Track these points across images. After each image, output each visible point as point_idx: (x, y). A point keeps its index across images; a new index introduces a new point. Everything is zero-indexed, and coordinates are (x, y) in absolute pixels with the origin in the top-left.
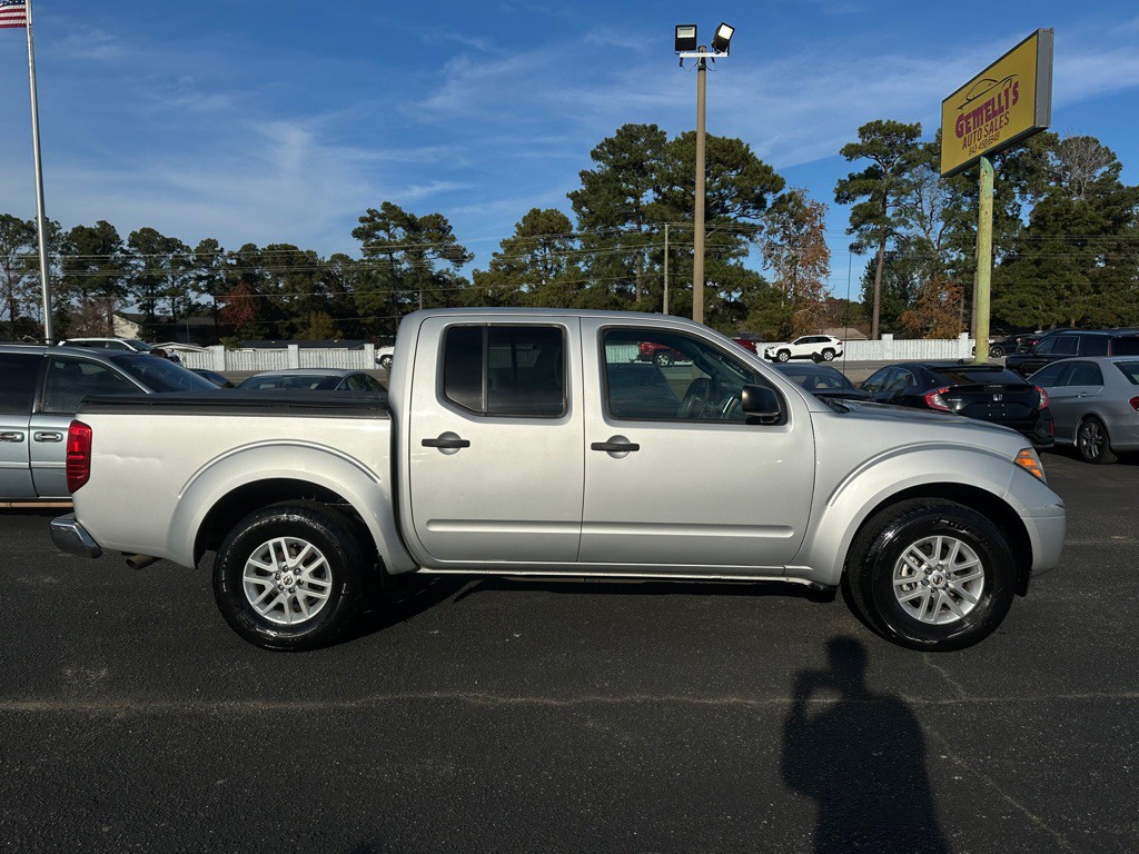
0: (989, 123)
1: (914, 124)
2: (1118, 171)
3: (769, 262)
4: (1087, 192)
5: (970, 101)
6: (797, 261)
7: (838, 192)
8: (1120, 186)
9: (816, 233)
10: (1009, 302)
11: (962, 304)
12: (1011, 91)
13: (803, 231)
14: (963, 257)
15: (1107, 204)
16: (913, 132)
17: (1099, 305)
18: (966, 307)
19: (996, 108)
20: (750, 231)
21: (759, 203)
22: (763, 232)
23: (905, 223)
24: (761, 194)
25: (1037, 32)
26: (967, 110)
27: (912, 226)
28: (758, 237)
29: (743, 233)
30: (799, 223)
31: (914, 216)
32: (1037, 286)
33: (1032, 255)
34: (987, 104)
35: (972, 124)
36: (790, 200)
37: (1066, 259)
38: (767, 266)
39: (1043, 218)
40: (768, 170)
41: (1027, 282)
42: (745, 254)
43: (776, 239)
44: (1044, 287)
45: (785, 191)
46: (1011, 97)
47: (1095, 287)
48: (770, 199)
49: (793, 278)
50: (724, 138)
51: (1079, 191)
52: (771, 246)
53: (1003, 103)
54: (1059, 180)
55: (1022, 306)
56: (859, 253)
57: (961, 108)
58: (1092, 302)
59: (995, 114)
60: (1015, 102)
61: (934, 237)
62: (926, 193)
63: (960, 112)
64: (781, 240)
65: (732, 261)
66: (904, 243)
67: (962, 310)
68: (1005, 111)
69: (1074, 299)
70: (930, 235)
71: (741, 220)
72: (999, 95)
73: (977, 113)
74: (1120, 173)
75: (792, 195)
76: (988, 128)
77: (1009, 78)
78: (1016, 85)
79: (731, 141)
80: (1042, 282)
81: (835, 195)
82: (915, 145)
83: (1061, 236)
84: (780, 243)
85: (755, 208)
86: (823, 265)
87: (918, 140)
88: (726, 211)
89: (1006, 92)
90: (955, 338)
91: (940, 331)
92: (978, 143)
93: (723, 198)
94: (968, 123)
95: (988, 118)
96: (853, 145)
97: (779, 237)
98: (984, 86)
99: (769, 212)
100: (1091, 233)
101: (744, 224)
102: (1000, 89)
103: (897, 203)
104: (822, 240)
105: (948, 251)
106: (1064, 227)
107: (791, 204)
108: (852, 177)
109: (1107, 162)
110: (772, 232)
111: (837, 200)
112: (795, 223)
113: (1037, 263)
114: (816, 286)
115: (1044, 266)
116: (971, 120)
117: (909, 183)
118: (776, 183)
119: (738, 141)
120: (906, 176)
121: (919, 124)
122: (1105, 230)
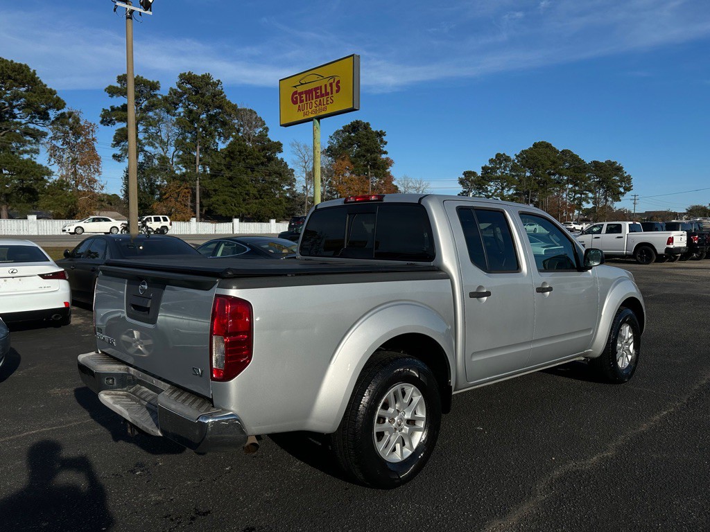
0: (318, 100)
1: (155, 81)
2: (266, 132)
3: (53, 160)
4: (253, 141)
5: (302, 84)
6: (78, 162)
7: (103, 117)
8: (269, 141)
9: (89, 144)
10: (218, 201)
11: (189, 200)
12: (334, 85)
13: (79, 141)
14: (189, 171)
15: (264, 149)
16: (154, 86)
17: (263, 205)
18: (192, 202)
19: (323, 92)
20: (37, 135)
21: (45, 116)
22: (48, 137)
23: (153, 145)
24: (47, 109)
25: (353, 55)
26: (300, 89)
27: (157, 148)
28: (44, 140)
29: (31, 135)
30: (77, 134)
31: (158, 141)
32: (231, 192)
33: (227, 174)
34: (316, 89)
35: (304, 98)
36: (70, 117)
37: (245, 178)
38: (52, 163)
39: (233, 153)
40: (52, 92)
41: (226, 189)
42: (37, 152)
43: (59, 144)
44: (235, 193)
45: (65, 110)
46: (335, 88)
47: (260, 195)
48: (53, 114)
49: (75, 173)
50: (12, 61)
51: (249, 139)
52: (54, 148)
53: (329, 90)
54: (238, 131)
55: (225, 203)
56: (119, 161)
57: (295, 87)
58: (260, 203)
59: (322, 95)
60: (337, 91)
61: (169, 155)
62: (163, 126)
63: (295, 89)
64: (62, 145)
65: (26, 157)
66: (149, 158)
67: (189, 204)
68: (330, 96)
69: (251, 201)
70: (167, 154)
71: (31, 126)
72: (326, 86)
73: (308, 92)
74: (268, 133)
75: (70, 114)
76: (318, 103)
77: (332, 77)
78: (338, 82)
79: (21, 65)
80: (234, 190)
81: (101, 119)
82: (155, 95)
83: (242, 164)
84: (61, 147)
85: (40, 118)
86: (96, 166)
87: (157, 92)
88: (15, 117)
89: (331, 85)
90: (188, 221)
91: (179, 216)
92: (310, 111)
93: (12, 107)
94: (301, 97)
95: (317, 97)
96: (114, 87)
97: (61, 143)
98: (314, 78)
99: (53, 123)
100: (257, 165)
101: (33, 130)
102: (326, 82)
103: (146, 131)
104: (93, 149)
105: (180, 166)
106: (244, 159)
107: (70, 120)
108: (113, 109)
109: (261, 126)
110: (55, 138)
111: (102, 122)
112: (74, 134)
113: (230, 179)
114: (92, 181)
115: (234, 180)
116: (304, 96)
117: (154, 119)
118: (59, 104)
119: (26, 66)
120: (151, 114)
121: (158, 82)
122: (262, 164)
